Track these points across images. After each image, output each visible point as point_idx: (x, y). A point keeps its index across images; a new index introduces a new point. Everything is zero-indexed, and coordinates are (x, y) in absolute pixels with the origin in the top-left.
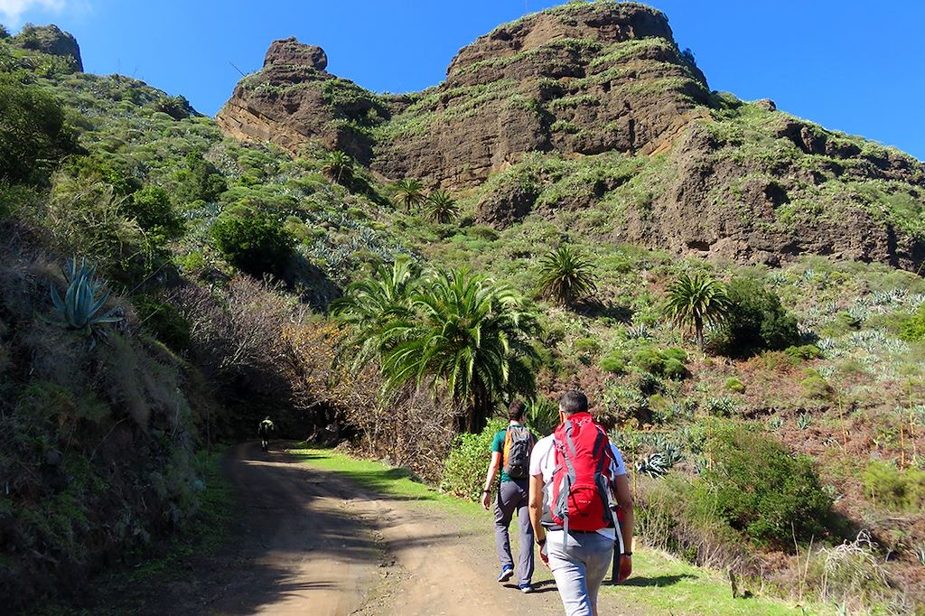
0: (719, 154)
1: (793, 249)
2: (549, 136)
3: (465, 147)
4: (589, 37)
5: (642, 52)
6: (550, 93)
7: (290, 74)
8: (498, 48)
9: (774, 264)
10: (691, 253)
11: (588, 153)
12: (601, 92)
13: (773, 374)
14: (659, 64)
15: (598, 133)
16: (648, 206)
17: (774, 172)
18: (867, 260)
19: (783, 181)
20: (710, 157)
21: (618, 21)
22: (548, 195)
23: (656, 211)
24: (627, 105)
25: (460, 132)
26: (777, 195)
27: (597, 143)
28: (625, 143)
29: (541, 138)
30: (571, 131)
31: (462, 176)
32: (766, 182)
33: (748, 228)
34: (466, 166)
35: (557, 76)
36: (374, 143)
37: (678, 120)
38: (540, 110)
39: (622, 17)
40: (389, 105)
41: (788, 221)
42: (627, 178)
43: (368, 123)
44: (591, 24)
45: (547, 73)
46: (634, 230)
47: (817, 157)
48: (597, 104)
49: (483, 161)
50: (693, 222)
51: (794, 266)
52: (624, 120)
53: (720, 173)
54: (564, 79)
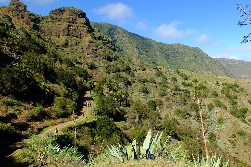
0: (91, 44)
1: (97, 57)
2: (69, 34)
3: (56, 32)
4: (74, 16)
5: (82, 23)
6: (69, 26)
7: (20, 10)
8: (59, 13)
9: (95, 58)
10: (87, 55)
11: (74, 37)
12: (76, 27)
13: (94, 71)
14: (85, 26)
15: (76, 34)
16: (83, 48)
17: (96, 47)
18: (103, 58)
19: (97, 48)
20: (90, 44)
21: (79, 14)
22: (70, 44)
23: (84, 49)
24: (80, 31)
25: (55, 29)
26: (96, 50)
27: (76, 36)
28: (79, 36)
29: (68, 34)
30: (72, 33)
31: (55, 36)
32: (95, 49)
33: (93, 54)
34: (56, 35)
35: (70, 23)
36: (39, 27)
37: (86, 36)
38: (68, 29)
39: (80, 14)
40: (39, 18)
41: (97, 53)
42: (80, 43)
43: (37, 23)
44: (75, 14)
45: (69, 22)
46: (81, 51)
47: (102, 41)
48: (76, 29)
49: (59, 35)
50: (88, 52)
51: (97, 59)
52: (79, 33)
53: (91, 46)
54: (71, 24)
